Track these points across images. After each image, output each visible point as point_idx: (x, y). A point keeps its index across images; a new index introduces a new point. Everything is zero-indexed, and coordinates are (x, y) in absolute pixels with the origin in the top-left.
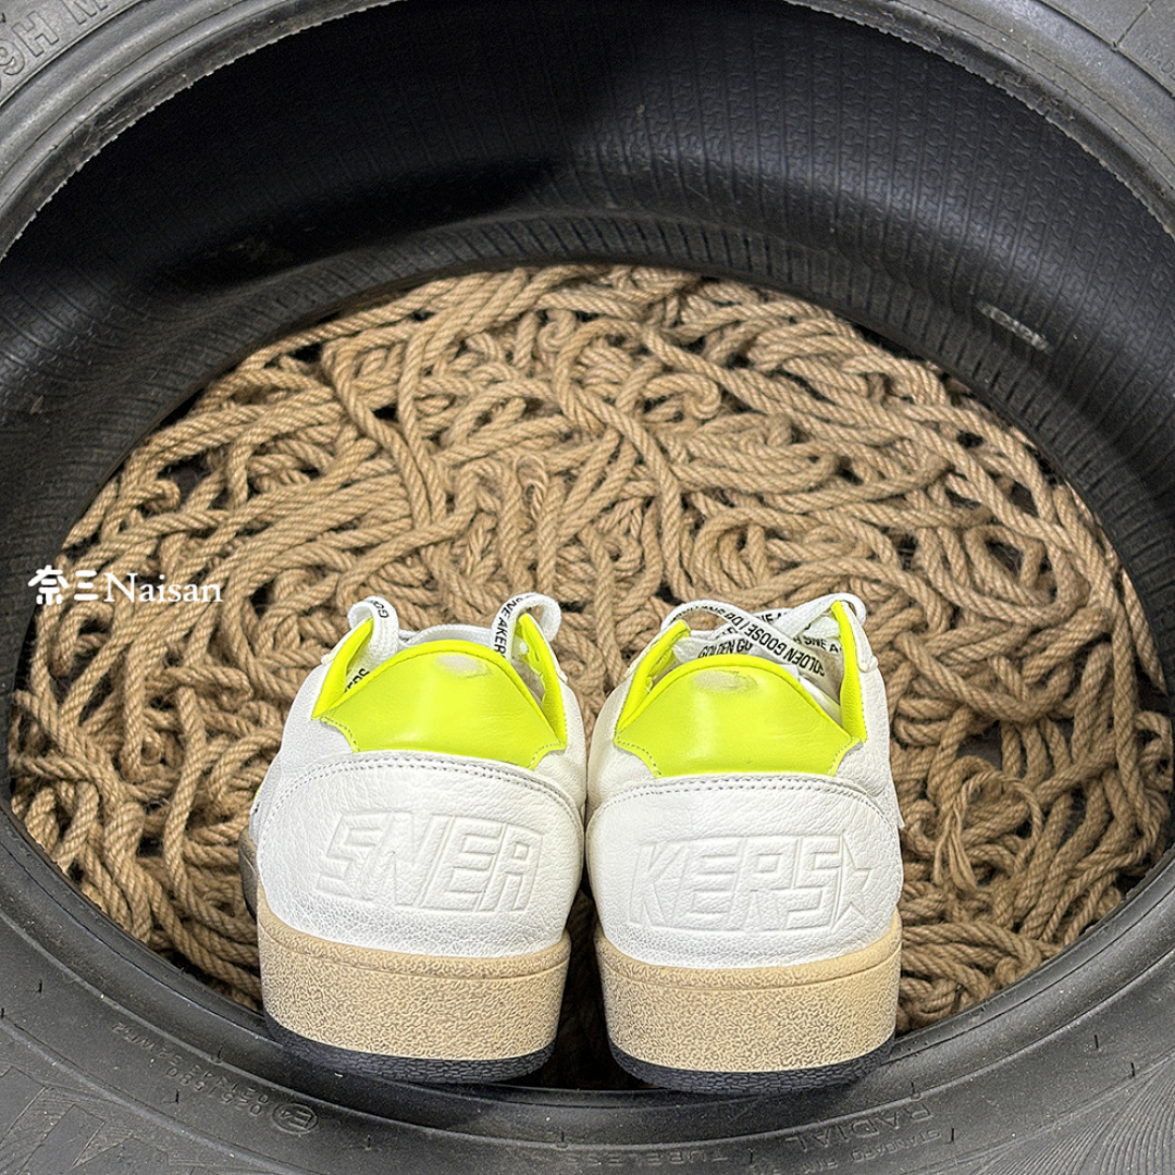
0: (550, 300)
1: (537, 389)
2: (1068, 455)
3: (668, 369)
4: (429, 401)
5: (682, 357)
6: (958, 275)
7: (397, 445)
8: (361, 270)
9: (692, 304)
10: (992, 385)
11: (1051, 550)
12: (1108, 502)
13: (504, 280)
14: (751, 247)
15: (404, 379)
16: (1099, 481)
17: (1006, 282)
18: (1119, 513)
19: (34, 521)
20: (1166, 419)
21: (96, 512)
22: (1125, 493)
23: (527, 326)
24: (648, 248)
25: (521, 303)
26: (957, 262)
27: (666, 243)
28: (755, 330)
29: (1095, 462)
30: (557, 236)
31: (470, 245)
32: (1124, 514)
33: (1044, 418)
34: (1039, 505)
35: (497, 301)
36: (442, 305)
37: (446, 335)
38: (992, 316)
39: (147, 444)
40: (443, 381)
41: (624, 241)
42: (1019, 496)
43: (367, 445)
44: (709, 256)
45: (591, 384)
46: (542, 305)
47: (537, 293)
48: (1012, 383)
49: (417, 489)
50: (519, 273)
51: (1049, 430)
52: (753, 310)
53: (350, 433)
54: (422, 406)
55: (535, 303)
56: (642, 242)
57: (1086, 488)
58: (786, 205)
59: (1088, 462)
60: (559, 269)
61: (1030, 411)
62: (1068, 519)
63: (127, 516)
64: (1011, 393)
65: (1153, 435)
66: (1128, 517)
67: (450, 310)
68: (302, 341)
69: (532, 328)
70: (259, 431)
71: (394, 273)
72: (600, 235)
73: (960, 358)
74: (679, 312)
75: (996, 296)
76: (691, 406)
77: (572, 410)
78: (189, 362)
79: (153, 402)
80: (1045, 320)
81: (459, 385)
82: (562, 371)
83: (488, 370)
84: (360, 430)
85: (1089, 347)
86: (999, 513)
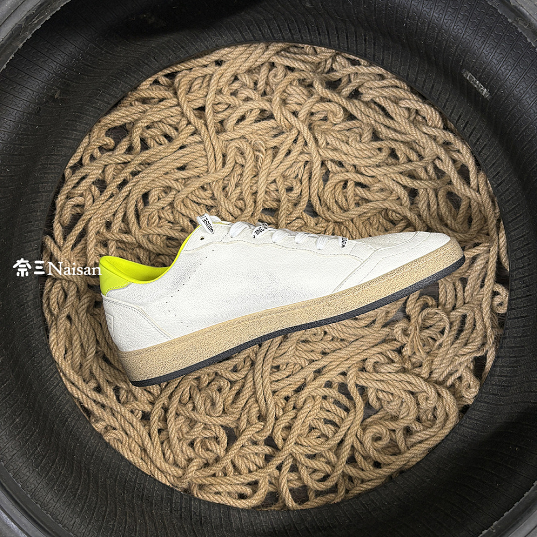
1: (266, 106)
2: (491, 167)
3: (322, 100)
4: (219, 106)
5: (328, 94)
6: (456, 53)
7: (203, 130)
8: (192, 43)
9: (338, 60)
10: (464, 129)
11: (473, 202)
12: (503, 194)
13: (256, 48)
14: (367, 43)
15: (209, 97)
16: (501, 183)
18: (507, 199)
19: (49, 166)
20: (533, 137)
21: (80, 150)
22: (512, 188)
23: (264, 70)
25: (262, 60)
26: (457, 47)
27: (329, 38)
28: (363, 81)
29: (502, 172)
30: (281, 30)
31: (241, 33)
32: (509, 200)
33: (483, 148)
34: (472, 180)
35: (251, 59)
36: (228, 58)
37: (228, 75)
38: (468, 78)
39: (100, 122)
40: (227, 98)
41: (311, 35)
42: (463, 172)
43: (191, 128)
44: (348, 47)
45: (289, 104)
46: (271, 60)
47: (269, 56)
48: (472, 128)
49: (210, 153)
50: (262, 45)
51: (485, 154)
52: (364, 69)
53: (185, 122)
54: (216, 107)
55: (269, 60)
56: (318, 37)
57: (495, 186)
59: (499, 172)
60: (280, 45)
61: (478, 143)
62: (483, 192)
63: (93, 152)
64: (472, 133)
65: (526, 145)
66: (511, 202)
67: (231, 61)
68: (167, 71)
69: (266, 72)
70: (145, 121)
71: (206, 46)
72: (300, 31)
73: (451, 113)
74: (332, 65)
75: (471, 66)
76: (330, 116)
77: (279, 119)
78: (114, 89)
79: (99, 109)
80: (491, 81)
81: (232, 101)
82: (276, 98)
83: (245, 93)
84: (188, 121)
85: (507, 97)
86: (454, 181)
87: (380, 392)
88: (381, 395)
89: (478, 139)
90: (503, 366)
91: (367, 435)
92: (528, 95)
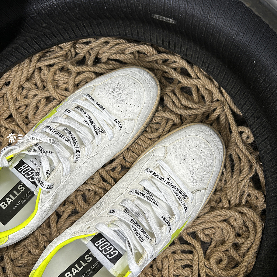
0: (39, 65)
1: (46, 94)
2: (197, 60)
3: (79, 74)
4: (20, 109)
5: (80, 69)
6: (143, 8)
9: (78, 46)
10: (169, 46)
11: (198, 86)
12: (213, 72)
13: (24, 64)
14: (86, 27)
15: (10, 107)
16: (208, 66)
17: (157, 6)
18: (217, 74)
20: (212, 32)
22: (216, 66)
23: (36, 74)
24: (58, 40)
25: (32, 69)
26: (142, 4)
28: (97, 51)
29: (205, 59)
30: (31, 46)
31: (8, 60)
32: (219, 74)
33: (187, 51)
34: (191, 74)
35: (25, 72)
36: (11, 79)
37: (16, 88)
38: (157, 18)
40: (22, 102)
41: (51, 40)
42: (184, 73)
44: (76, 36)
45: (60, 86)
46: (37, 66)
47: (34, 64)
48: (174, 43)
50: (27, 61)
51: (190, 54)
52: (95, 43)
54: (19, 110)
55: (36, 67)
57: (206, 69)
58: (90, 4)
59: (204, 61)
60: (37, 55)
61: (182, 50)
62: (201, 77)
64: (175, 46)
65: (211, 38)
66: (220, 74)
67: (14, 79)
69: (38, 75)
72: (43, 41)
73: (157, 41)
74: (75, 51)
75: (156, 11)
77: (58, 98)
80: (171, 13)
81: (25, 102)
82: (50, 86)
83: (32, 93)
84: (5, 128)
85: (185, 17)
86: (181, 80)
87: (205, 231)
88: (207, 232)
89: (181, 47)
90: (272, 175)
91: (212, 263)
92: (196, 10)
